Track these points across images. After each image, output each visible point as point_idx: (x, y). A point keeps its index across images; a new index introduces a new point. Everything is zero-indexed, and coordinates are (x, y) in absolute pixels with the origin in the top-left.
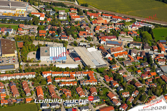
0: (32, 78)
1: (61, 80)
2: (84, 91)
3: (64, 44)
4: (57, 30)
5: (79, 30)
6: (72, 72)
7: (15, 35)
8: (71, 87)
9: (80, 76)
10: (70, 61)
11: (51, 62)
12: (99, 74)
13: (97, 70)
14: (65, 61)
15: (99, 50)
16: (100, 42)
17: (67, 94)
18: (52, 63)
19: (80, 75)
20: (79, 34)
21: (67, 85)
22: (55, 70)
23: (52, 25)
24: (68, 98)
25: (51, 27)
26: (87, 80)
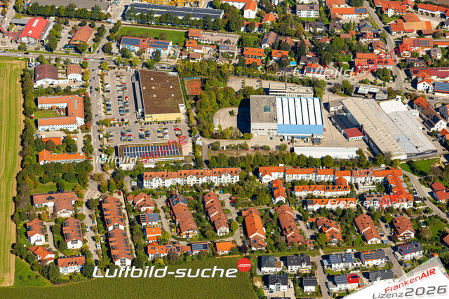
0: (230, 184)
1: (310, 192)
2: (378, 224)
3: (317, 89)
4: (293, 48)
5: (353, 48)
6: (341, 169)
7: (178, 59)
8: (340, 213)
9: (363, 181)
10: (334, 138)
11: (281, 140)
12: (417, 178)
13: (411, 165)
14: (319, 137)
15: (413, 108)
16: (414, 84)
17: (329, 232)
18: (284, 142)
19: (363, 179)
20: (356, 61)
21: (328, 206)
22: (293, 163)
23: (280, 34)
24: (334, 244)
25: (277, 38)
26: (385, 194)
